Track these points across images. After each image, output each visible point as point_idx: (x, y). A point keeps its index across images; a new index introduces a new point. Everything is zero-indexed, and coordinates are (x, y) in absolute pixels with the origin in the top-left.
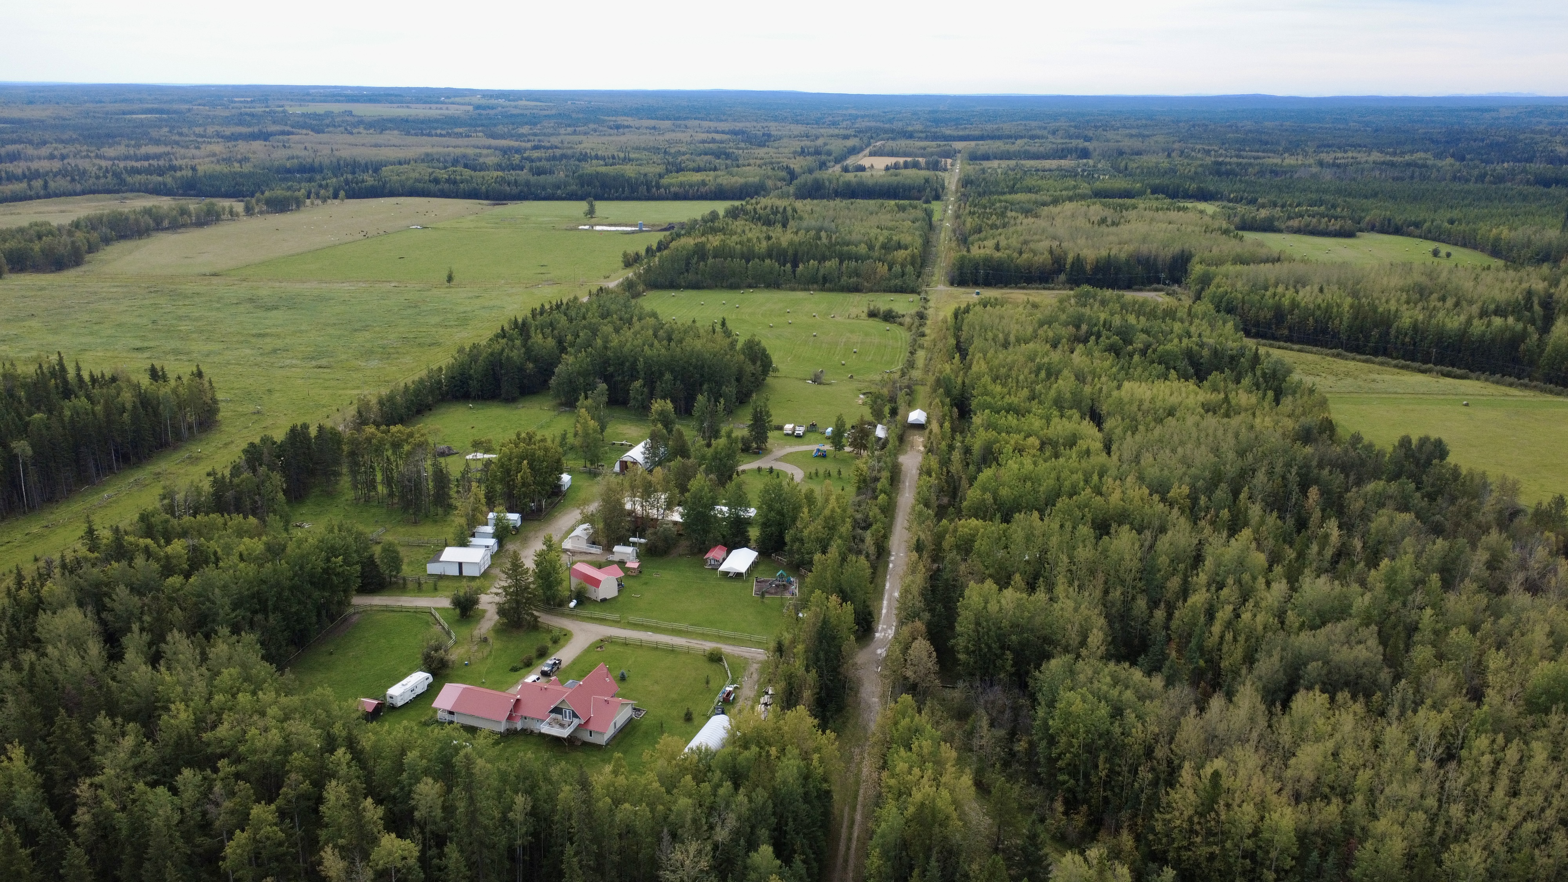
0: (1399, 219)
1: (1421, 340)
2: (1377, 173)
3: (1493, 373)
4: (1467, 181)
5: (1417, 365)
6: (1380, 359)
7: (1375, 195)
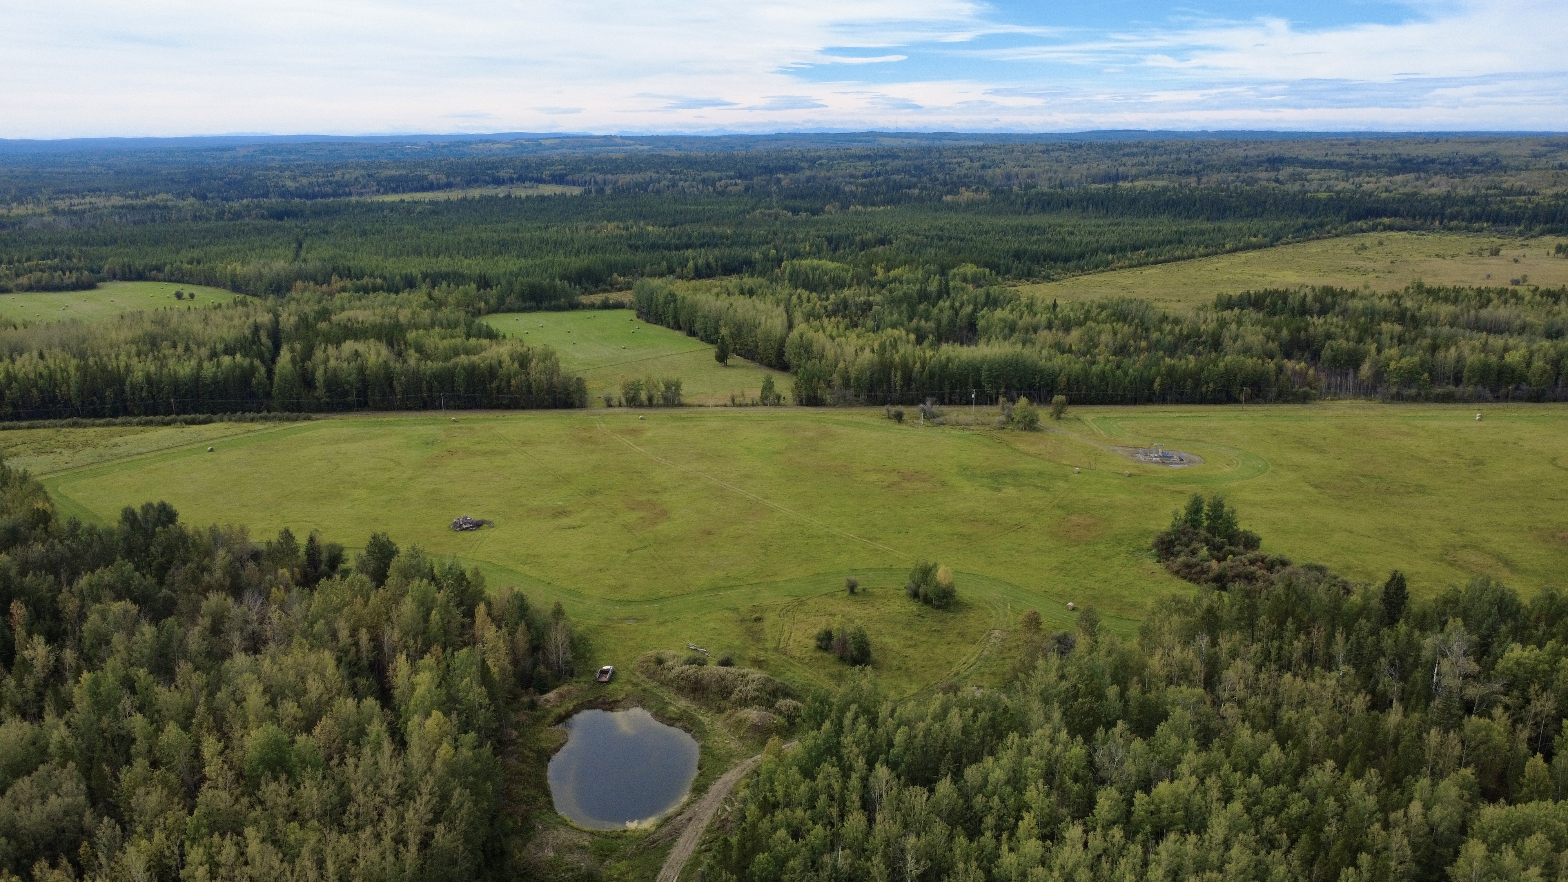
0: (139, 264)
1: (159, 392)
2: (117, 218)
3: (234, 412)
4: (208, 220)
5: (158, 418)
6: (120, 420)
7: (114, 241)
